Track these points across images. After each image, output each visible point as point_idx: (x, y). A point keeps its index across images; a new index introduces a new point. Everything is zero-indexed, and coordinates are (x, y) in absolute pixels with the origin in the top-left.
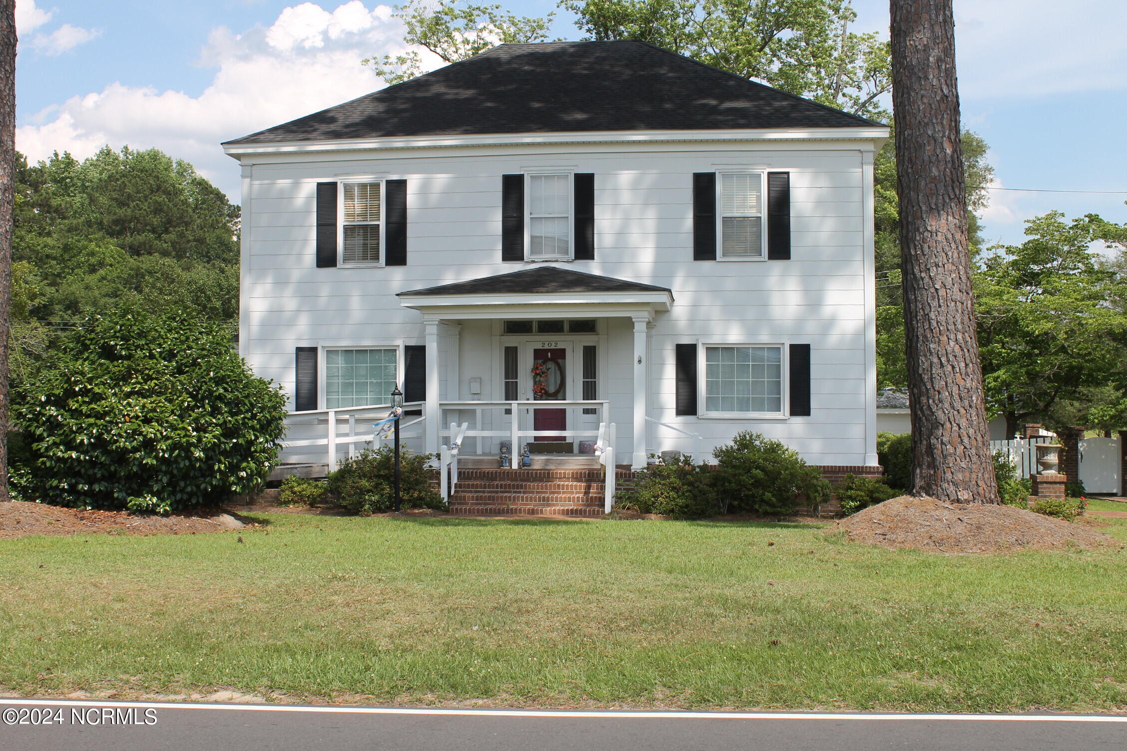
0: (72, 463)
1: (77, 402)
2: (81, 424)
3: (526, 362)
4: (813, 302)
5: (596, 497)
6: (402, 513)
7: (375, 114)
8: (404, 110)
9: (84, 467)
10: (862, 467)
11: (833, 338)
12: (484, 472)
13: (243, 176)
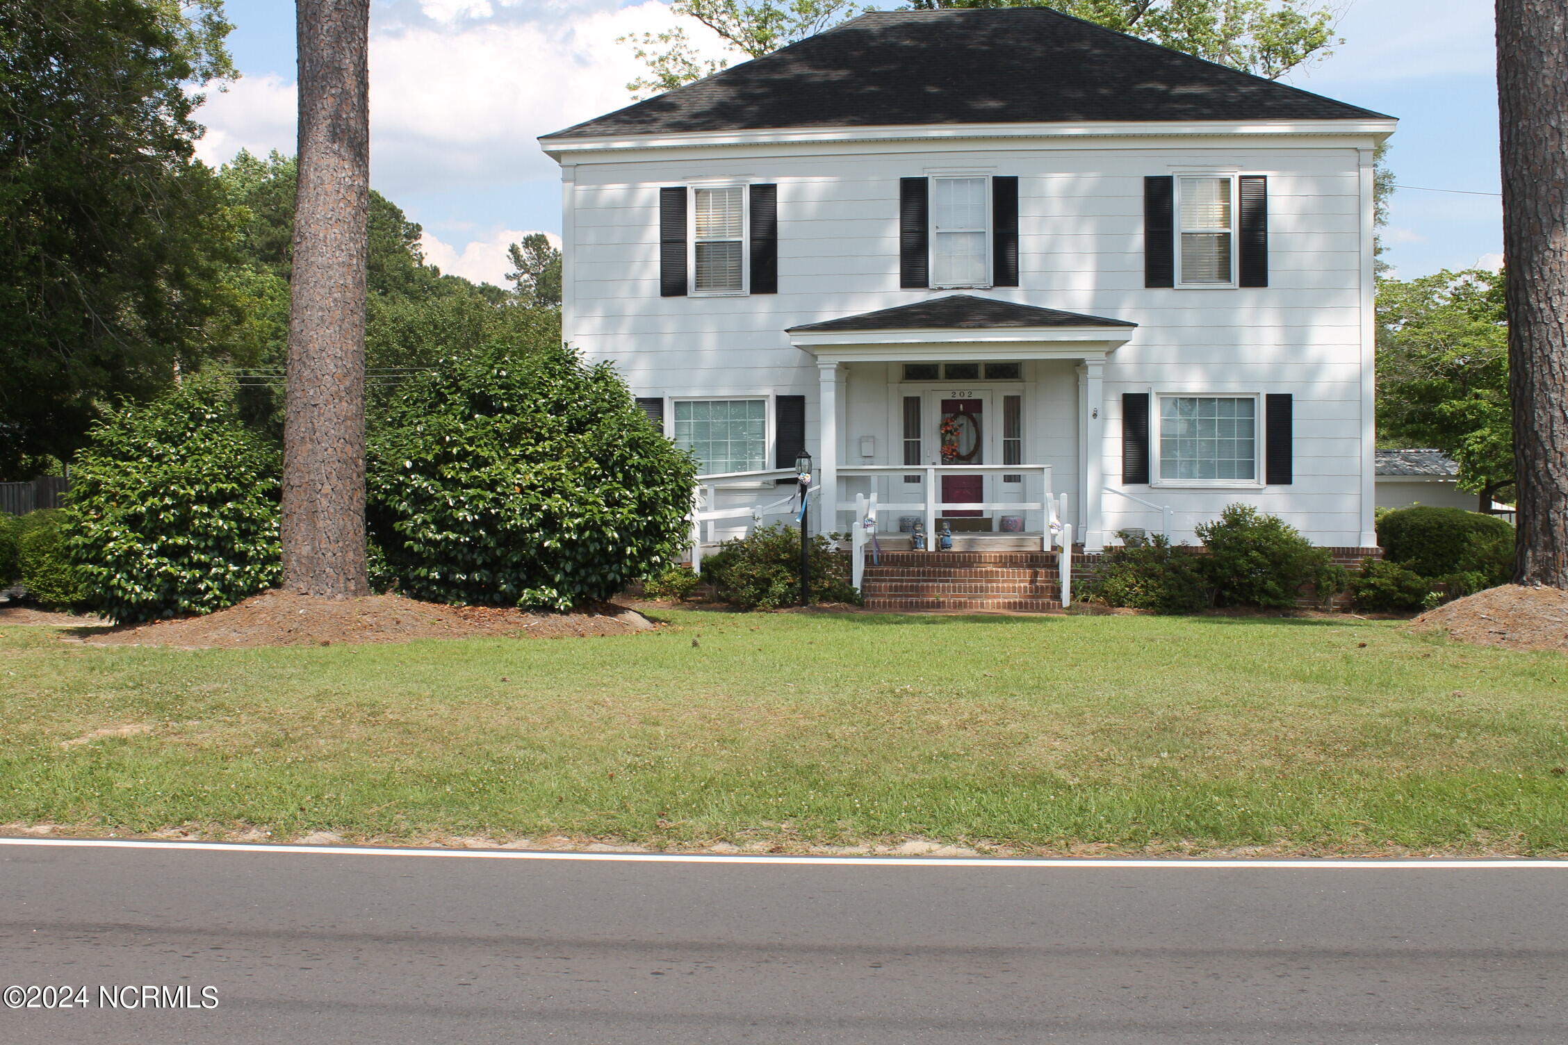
0: (447, 547)
1: (454, 468)
2: (458, 497)
3: (931, 417)
4: (1295, 341)
5: (1047, 587)
6: (811, 608)
7: (725, 99)
8: (763, 96)
9: (461, 551)
10: (1358, 549)
11: (1320, 388)
12: (888, 556)
13: (564, 180)
